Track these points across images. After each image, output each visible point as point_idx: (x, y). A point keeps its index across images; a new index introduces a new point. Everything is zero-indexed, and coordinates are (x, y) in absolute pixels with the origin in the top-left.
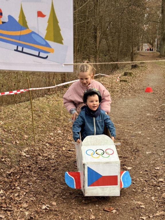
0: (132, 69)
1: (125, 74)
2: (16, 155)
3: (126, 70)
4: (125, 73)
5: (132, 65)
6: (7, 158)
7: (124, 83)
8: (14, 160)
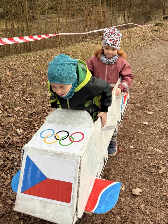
0: (163, 20)
1: (157, 25)
2: (41, 95)
3: (157, 21)
4: (157, 23)
5: (164, 17)
6: (32, 98)
7: (155, 33)
8: (38, 100)
